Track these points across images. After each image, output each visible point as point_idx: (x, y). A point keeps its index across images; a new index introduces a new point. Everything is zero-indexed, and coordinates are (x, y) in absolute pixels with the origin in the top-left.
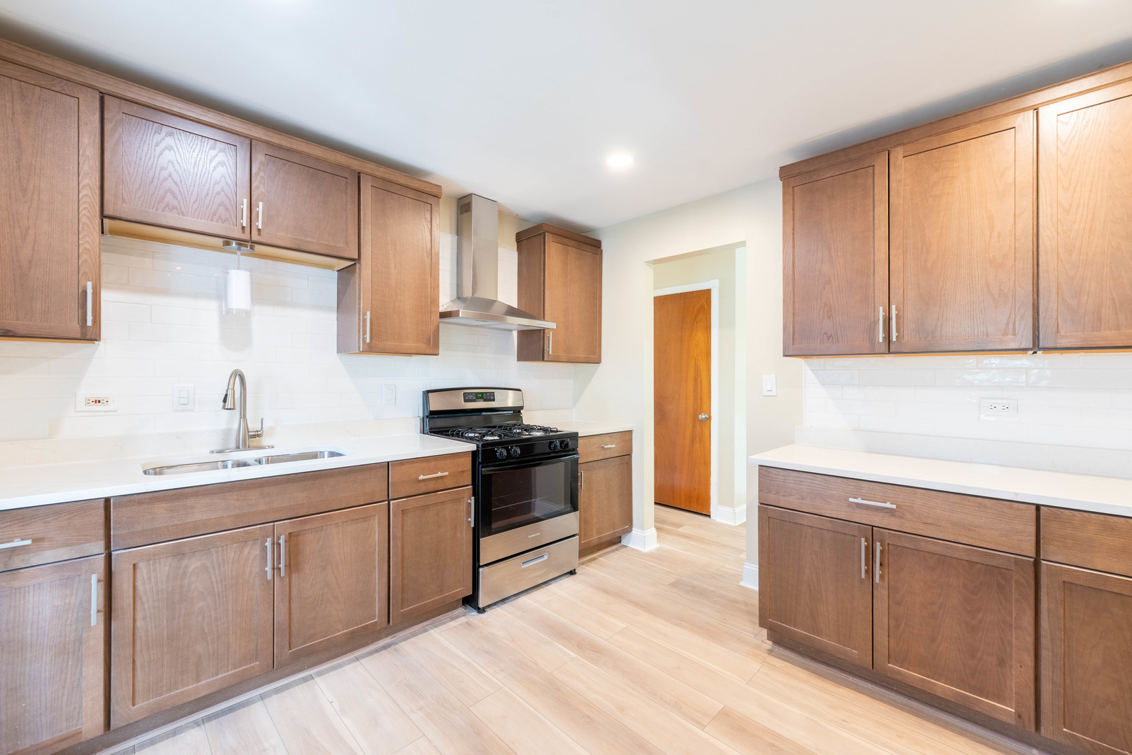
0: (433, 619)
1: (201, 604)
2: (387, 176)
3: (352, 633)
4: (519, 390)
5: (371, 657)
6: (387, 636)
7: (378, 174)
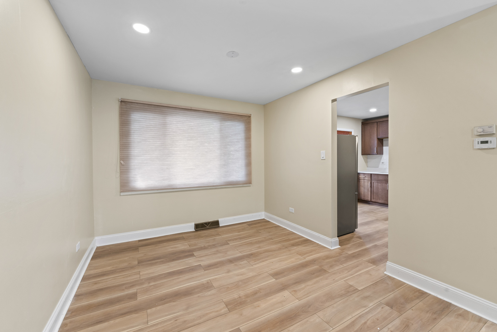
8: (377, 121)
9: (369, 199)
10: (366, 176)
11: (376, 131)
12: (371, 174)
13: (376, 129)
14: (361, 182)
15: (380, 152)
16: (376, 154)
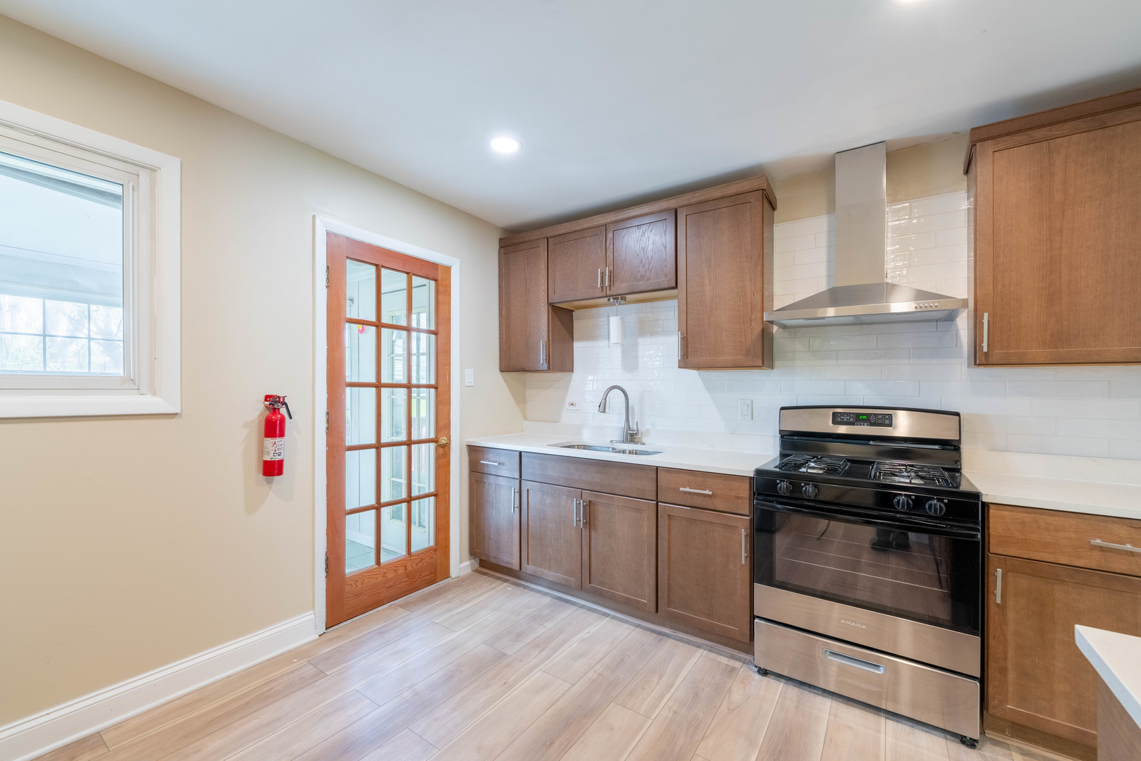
0: (714, 644)
1: (551, 525)
2: (702, 198)
3: (628, 599)
4: (957, 414)
5: (645, 631)
6: (671, 628)
7: (694, 200)
8: (549, 235)
9: (515, 563)
10: (502, 460)
11: (544, 272)
12: (520, 453)
13: (543, 266)
14: (486, 485)
15: (561, 362)
16: (545, 367)
